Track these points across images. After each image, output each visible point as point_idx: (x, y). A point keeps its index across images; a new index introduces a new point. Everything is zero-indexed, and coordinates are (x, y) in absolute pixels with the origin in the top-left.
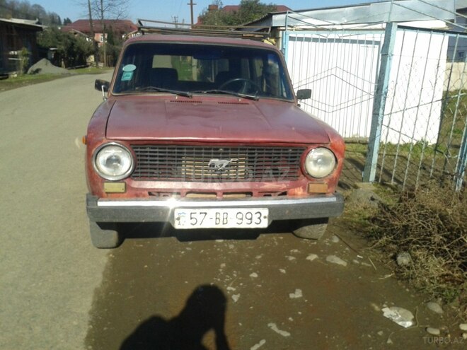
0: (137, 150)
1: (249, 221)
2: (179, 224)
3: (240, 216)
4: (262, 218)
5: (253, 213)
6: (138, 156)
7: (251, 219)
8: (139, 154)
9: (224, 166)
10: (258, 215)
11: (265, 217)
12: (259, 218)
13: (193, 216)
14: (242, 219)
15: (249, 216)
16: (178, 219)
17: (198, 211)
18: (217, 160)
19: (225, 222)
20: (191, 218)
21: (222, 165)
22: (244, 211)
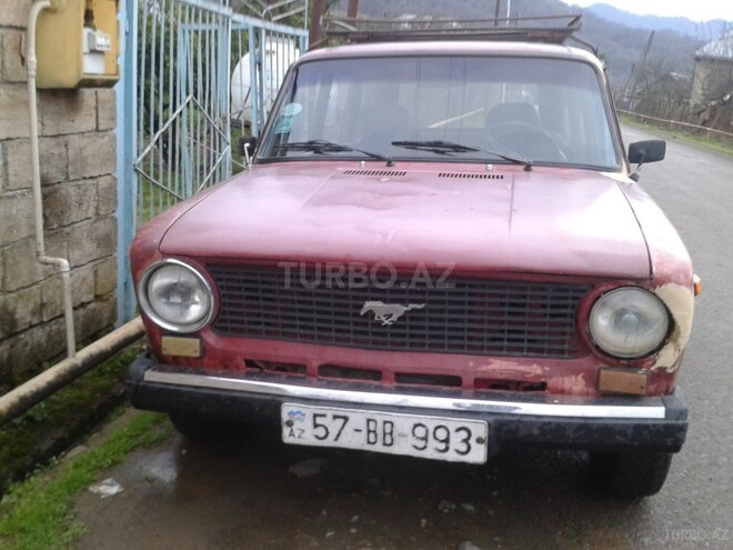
0: (220, 276)
1: (443, 446)
2: (292, 434)
3: (420, 432)
4: (472, 441)
5: (452, 429)
6: (222, 287)
7: (447, 441)
8: (224, 283)
9: (394, 318)
10: (464, 434)
11: (479, 441)
12: (466, 441)
13: (319, 420)
14: (425, 439)
15: (441, 434)
16: (290, 424)
17: (330, 411)
18: (379, 304)
19: (388, 441)
20: (316, 426)
21: (390, 316)
22: (431, 422)
